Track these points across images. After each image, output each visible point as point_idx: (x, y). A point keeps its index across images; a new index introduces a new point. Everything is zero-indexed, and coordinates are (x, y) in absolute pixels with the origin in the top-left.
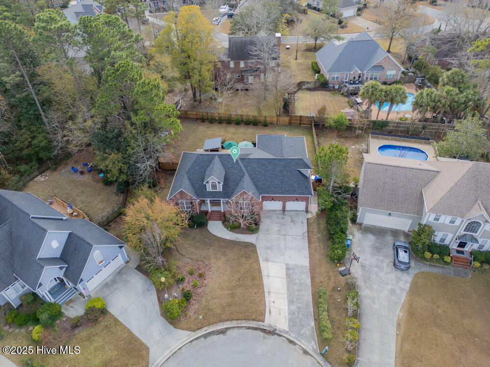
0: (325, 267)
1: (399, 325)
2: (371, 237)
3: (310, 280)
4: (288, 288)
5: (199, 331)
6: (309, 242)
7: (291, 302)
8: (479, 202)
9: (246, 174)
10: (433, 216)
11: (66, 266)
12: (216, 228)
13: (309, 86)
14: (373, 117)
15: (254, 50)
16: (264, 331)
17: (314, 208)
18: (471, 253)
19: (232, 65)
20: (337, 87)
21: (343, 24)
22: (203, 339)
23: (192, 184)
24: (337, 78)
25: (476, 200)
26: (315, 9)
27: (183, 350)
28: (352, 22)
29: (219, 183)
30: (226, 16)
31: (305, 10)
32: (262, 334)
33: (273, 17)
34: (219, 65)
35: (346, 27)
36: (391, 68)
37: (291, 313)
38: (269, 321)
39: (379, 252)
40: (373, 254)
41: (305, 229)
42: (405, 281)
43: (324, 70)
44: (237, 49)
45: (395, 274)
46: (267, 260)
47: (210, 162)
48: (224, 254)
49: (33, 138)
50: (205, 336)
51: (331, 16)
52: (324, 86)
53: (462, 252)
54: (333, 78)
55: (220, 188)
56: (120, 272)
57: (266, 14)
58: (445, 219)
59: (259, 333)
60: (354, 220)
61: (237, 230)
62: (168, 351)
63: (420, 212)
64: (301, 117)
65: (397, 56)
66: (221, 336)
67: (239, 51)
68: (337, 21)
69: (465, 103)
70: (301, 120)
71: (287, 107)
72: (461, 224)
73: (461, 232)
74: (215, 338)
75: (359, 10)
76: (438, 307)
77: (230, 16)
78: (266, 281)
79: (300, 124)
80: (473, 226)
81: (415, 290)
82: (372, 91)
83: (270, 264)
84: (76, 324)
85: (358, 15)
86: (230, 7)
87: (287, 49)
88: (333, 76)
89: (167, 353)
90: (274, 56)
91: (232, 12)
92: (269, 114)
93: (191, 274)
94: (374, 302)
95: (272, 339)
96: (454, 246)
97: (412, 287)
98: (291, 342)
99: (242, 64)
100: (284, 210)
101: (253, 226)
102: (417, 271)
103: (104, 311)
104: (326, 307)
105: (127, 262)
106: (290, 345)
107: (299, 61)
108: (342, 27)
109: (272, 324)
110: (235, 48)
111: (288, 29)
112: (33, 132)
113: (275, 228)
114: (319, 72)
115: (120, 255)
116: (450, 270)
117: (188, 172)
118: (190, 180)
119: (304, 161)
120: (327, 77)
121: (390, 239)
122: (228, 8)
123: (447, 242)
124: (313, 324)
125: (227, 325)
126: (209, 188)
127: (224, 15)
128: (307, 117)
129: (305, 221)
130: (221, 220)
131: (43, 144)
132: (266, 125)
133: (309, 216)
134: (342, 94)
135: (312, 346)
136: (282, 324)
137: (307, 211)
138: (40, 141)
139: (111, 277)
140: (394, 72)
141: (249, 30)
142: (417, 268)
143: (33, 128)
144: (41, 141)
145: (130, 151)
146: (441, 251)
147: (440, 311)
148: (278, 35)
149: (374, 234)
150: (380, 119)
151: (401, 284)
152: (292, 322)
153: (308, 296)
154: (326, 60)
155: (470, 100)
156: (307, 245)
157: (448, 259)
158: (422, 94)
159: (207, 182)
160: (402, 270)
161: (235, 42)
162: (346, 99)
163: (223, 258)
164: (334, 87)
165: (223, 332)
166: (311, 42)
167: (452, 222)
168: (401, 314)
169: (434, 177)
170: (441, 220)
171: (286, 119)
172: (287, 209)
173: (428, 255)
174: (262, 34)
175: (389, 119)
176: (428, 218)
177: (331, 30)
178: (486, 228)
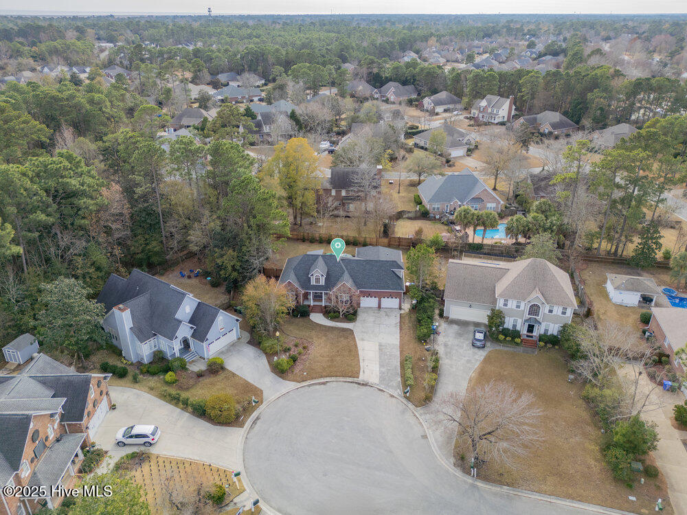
0: (412, 345)
1: (470, 380)
2: (455, 327)
3: (399, 353)
4: (380, 357)
5: (303, 383)
6: (401, 329)
7: (381, 366)
8: (537, 289)
9: (346, 272)
10: (502, 302)
11: (195, 327)
12: (317, 318)
13: (410, 215)
14: (470, 240)
15: (356, 179)
16: (359, 384)
17: (407, 306)
19: (333, 193)
20: (437, 217)
21: (450, 163)
22: (307, 388)
23: (298, 279)
24: (438, 208)
25: (535, 288)
26: (422, 148)
27: (291, 393)
28: (461, 162)
29: (322, 275)
30: (327, 152)
31: (411, 148)
32: (356, 385)
33: (375, 152)
34: (321, 192)
35: (454, 166)
36: (491, 200)
37: (381, 372)
38: (363, 377)
39: (461, 336)
40: (455, 338)
41: (398, 320)
42: (481, 355)
43: (425, 201)
44: (339, 179)
45: (472, 351)
46: (363, 340)
47: (315, 261)
48: (326, 336)
49: (147, 244)
50: (309, 386)
51: (439, 155)
52: (425, 215)
53: (532, 337)
54: (434, 209)
55: (322, 282)
56: (233, 345)
57: (368, 149)
58: (512, 304)
59: (354, 384)
60: (441, 315)
61: (337, 319)
62: (278, 393)
63: (494, 301)
64: (399, 238)
65: (502, 193)
66: (322, 386)
67: (341, 181)
68: (444, 160)
70: (399, 242)
71: (386, 231)
72: (525, 307)
73: (527, 316)
74: (318, 387)
75: (469, 150)
76: (504, 371)
77: (331, 152)
78: (360, 353)
79: (399, 245)
80: (534, 310)
81: (487, 360)
82: (465, 214)
83: (365, 342)
84: (200, 375)
85: (468, 155)
86: (330, 143)
87: (390, 183)
88: (433, 206)
89: (278, 395)
90: (375, 184)
91: (333, 148)
92: (369, 236)
93: (296, 346)
94: (451, 367)
95: (365, 389)
96: (524, 332)
97: (485, 359)
98: (382, 390)
99: (344, 193)
100: (379, 307)
101: (351, 316)
102: (491, 349)
103: (223, 368)
104: (411, 366)
105: (239, 339)
106: (380, 392)
107: (402, 194)
108: (450, 166)
109: (365, 380)
110: (337, 178)
111: (390, 164)
112: (146, 240)
113: (371, 319)
114: (421, 203)
115: (235, 330)
116: (520, 349)
117: (295, 269)
118: (296, 275)
119: (397, 264)
120: (428, 207)
121: (472, 328)
122: (328, 144)
123: (518, 328)
124: (399, 379)
125: (328, 379)
126: (313, 282)
127: (325, 150)
128: (405, 239)
129: (399, 316)
130: (322, 312)
131: (157, 249)
132: (365, 245)
133: (402, 312)
134: (442, 223)
135: (398, 392)
136: (374, 380)
137: (400, 308)
138: (154, 246)
139: (226, 348)
140: (494, 205)
141: (351, 162)
142: (491, 347)
143: (147, 236)
144: (156, 247)
145: (244, 249)
146: (514, 334)
147: (505, 373)
148: (380, 167)
149: (459, 325)
150: (476, 242)
151: (477, 357)
152: (382, 379)
153: (396, 362)
154: (427, 192)
156: (399, 331)
157: (518, 340)
158: (512, 220)
159: (312, 275)
160: (479, 348)
161: (337, 173)
162: (446, 227)
163: (324, 338)
164: (435, 217)
165: (324, 384)
166: (415, 178)
167: (518, 307)
168: (473, 375)
169: (505, 273)
170: (509, 306)
171: (386, 241)
172: (382, 306)
173: (501, 337)
174: (364, 166)
176: (499, 304)
177: (434, 167)
178: (545, 309)
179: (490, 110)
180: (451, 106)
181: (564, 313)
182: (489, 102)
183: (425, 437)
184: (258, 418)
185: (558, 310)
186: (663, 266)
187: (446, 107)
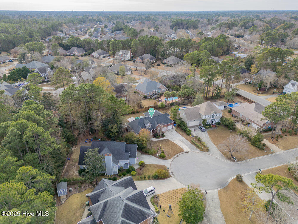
0: (188, 137)
1: (211, 140)
3: (187, 140)
5: (172, 158)
6: (180, 134)
7: (187, 145)
8: (212, 110)
9: (155, 121)
10: (205, 116)
11: (130, 154)
12: (154, 139)
18: (215, 124)
20: (149, 97)
23: (142, 128)
24: (148, 94)
27: (172, 162)
29: (151, 124)
32: (186, 153)
36: (163, 88)
37: (189, 147)
38: (186, 150)
39: (197, 130)
41: (176, 132)
45: (203, 133)
50: (174, 158)
52: (146, 98)
53: (213, 124)
55: (150, 127)
61: (160, 138)
62: (169, 164)
63: (201, 118)
64: (148, 107)
69: (191, 93)
72: (210, 116)
73: (211, 119)
74: (177, 158)
76: (216, 135)
78: (177, 144)
80: (213, 116)
84: (140, 169)
85: (132, 74)
92: (136, 108)
95: (189, 153)
96: (211, 123)
97: (208, 134)
98: (194, 152)
100: (167, 130)
101: (164, 135)
103: (145, 164)
104: (196, 142)
113: (169, 134)
116: (213, 129)
120: (143, 94)
121: (197, 127)
123: (209, 123)
126: (148, 127)
129: (175, 130)
134: (153, 99)
135: (198, 150)
136: (189, 150)
137: (173, 128)
142: (207, 131)
146: (209, 125)
150: (171, 102)
151: (206, 134)
152: (191, 149)
153: (190, 143)
154: (142, 89)
155: (192, 92)
157: (211, 126)
159: (147, 125)
165: (178, 156)
167: (209, 117)
169: (200, 108)
170: (207, 117)
171: (143, 109)
173: (207, 127)
175: (173, 102)
176: (204, 118)
178: (215, 115)
179: (123, 55)
180: (105, 55)
181: (220, 115)
182: (122, 52)
183: (216, 158)
184: (172, 173)
185: (218, 115)
186: (223, 97)
187: (103, 56)
